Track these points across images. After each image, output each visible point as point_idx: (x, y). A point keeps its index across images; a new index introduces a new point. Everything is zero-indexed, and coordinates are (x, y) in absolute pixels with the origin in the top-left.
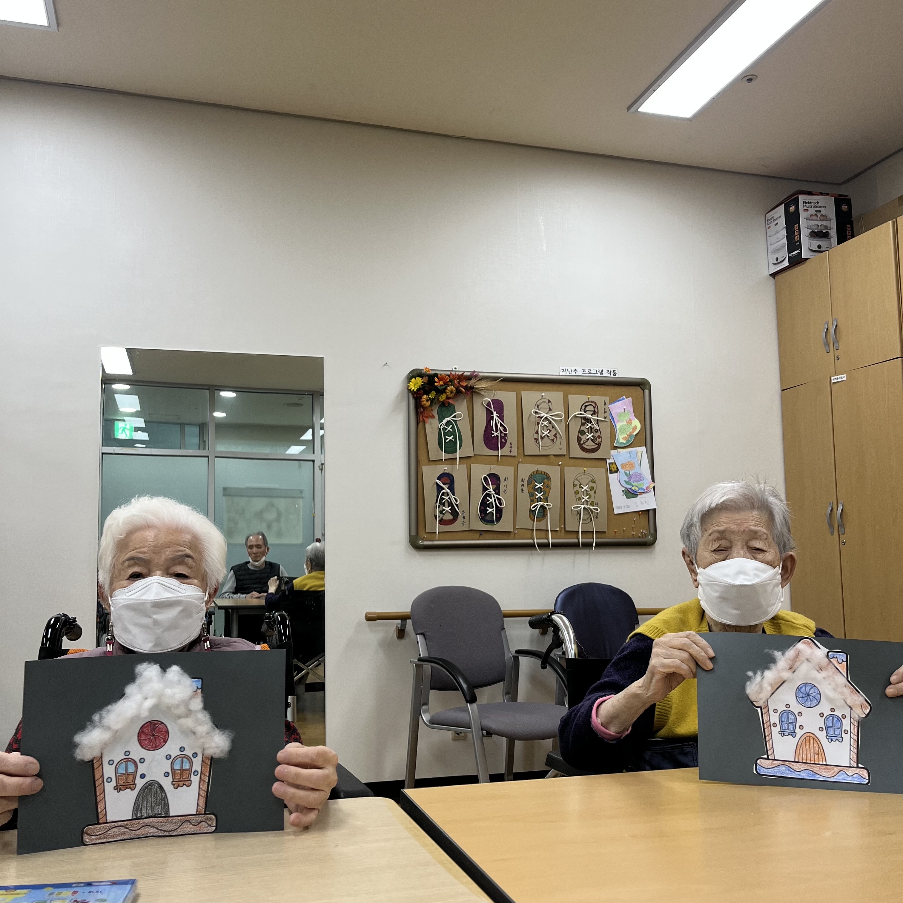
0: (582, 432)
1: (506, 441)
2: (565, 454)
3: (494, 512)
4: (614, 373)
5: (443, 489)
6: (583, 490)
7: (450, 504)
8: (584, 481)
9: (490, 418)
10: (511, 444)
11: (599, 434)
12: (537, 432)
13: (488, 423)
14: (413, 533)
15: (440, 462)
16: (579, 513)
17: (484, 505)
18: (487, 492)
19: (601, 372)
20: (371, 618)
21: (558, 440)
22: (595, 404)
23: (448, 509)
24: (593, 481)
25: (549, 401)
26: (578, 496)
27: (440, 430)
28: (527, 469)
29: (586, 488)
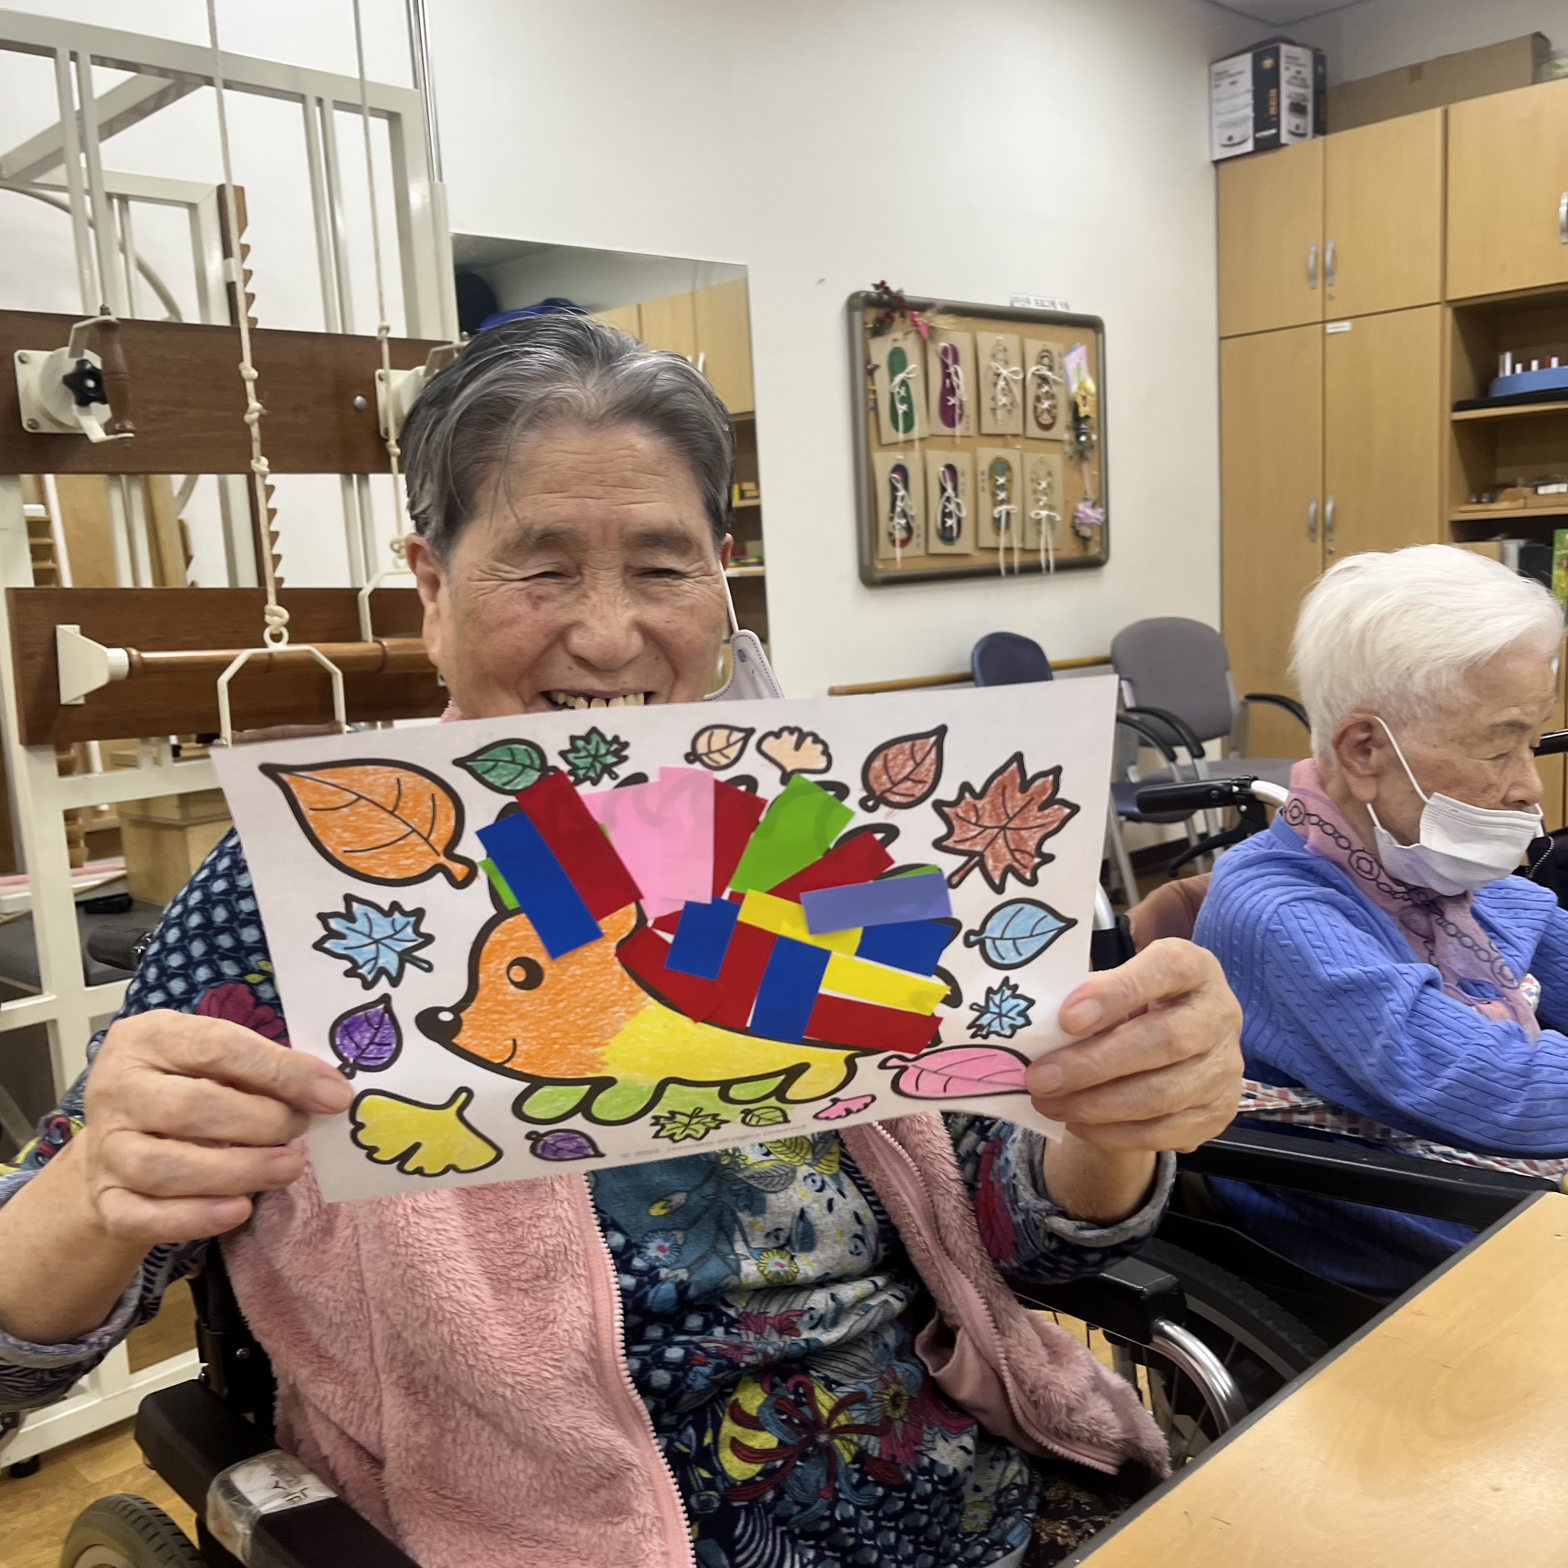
0: (1038, 399)
1: (962, 410)
2: (1019, 431)
3: (955, 527)
4: (1067, 306)
5: (897, 489)
6: (1040, 488)
7: (904, 514)
8: (1042, 475)
9: (947, 375)
10: (968, 417)
11: (1054, 402)
12: (994, 399)
13: (944, 383)
14: (867, 562)
15: (893, 447)
16: (1039, 521)
17: (946, 515)
18: (946, 495)
19: (1053, 303)
20: (835, 694)
21: (1015, 411)
22: (1051, 353)
23: (903, 522)
24: (1050, 474)
25: (1005, 349)
26: (1037, 496)
27: (892, 395)
28: (987, 454)
29: (1044, 484)
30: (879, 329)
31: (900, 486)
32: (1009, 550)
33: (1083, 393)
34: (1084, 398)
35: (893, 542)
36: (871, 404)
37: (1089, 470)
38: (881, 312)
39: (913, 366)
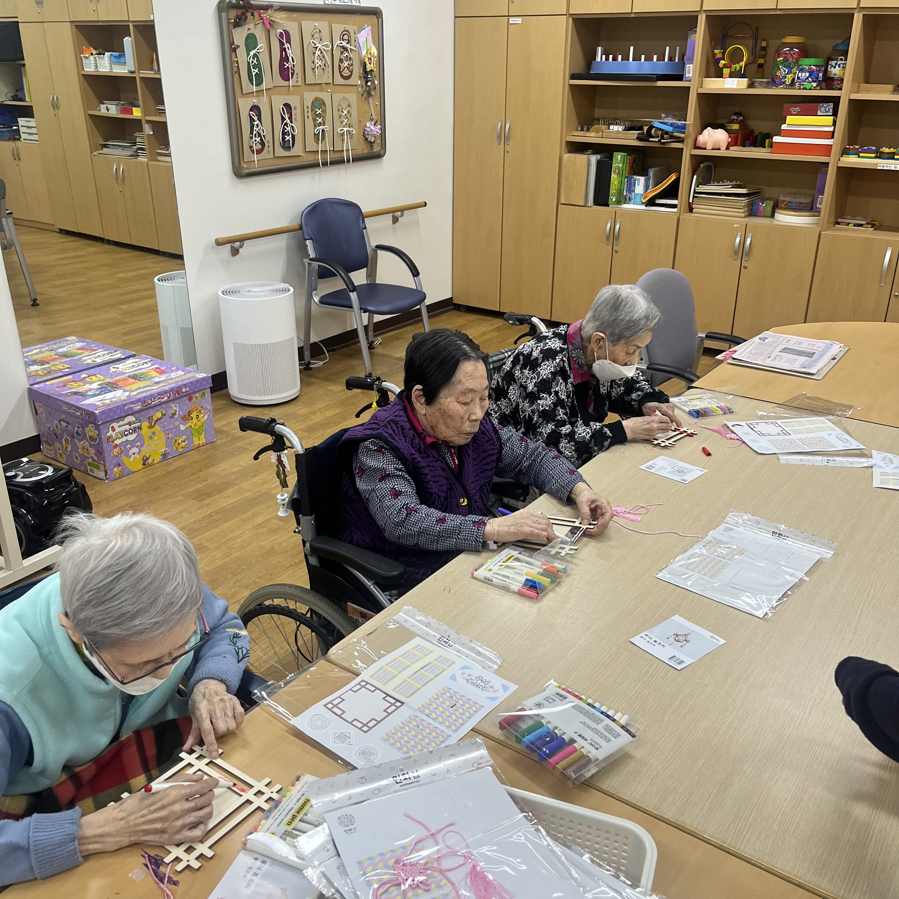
1: (294, 71)
2: (330, 80)
3: (291, 140)
5: (254, 121)
6: (344, 114)
7: (260, 135)
8: (344, 107)
9: (283, 50)
10: (297, 74)
11: (351, 62)
12: (313, 62)
13: (281, 54)
14: (237, 165)
15: (250, 95)
16: (343, 135)
17: (284, 133)
18: (285, 122)
20: (219, 243)
21: (327, 69)
22: (349, 32)
23: (259, 139)
24: (349, 106)
25: (320, 31)
26: (341, 120)
27: (249, 63)
28: (309, 97)
29: (345, 112)
30: (238, 23)
31: (256, 118)
32: (324, 152)
33: (370, 56)
34: (370, 59)
35: (253, 152)
36: (235, 69)
37: (374, 102)
38: (240, 12)
39: (262, 45)
